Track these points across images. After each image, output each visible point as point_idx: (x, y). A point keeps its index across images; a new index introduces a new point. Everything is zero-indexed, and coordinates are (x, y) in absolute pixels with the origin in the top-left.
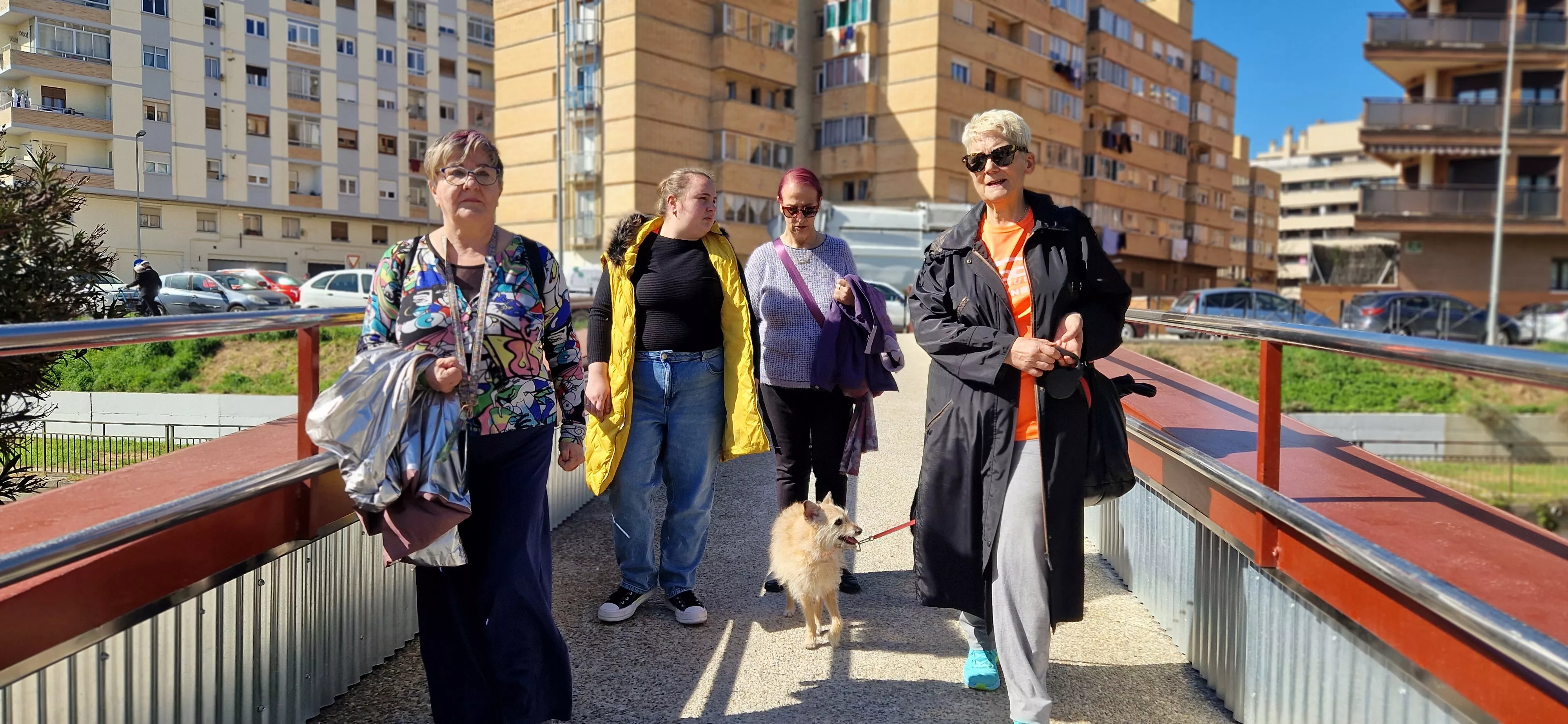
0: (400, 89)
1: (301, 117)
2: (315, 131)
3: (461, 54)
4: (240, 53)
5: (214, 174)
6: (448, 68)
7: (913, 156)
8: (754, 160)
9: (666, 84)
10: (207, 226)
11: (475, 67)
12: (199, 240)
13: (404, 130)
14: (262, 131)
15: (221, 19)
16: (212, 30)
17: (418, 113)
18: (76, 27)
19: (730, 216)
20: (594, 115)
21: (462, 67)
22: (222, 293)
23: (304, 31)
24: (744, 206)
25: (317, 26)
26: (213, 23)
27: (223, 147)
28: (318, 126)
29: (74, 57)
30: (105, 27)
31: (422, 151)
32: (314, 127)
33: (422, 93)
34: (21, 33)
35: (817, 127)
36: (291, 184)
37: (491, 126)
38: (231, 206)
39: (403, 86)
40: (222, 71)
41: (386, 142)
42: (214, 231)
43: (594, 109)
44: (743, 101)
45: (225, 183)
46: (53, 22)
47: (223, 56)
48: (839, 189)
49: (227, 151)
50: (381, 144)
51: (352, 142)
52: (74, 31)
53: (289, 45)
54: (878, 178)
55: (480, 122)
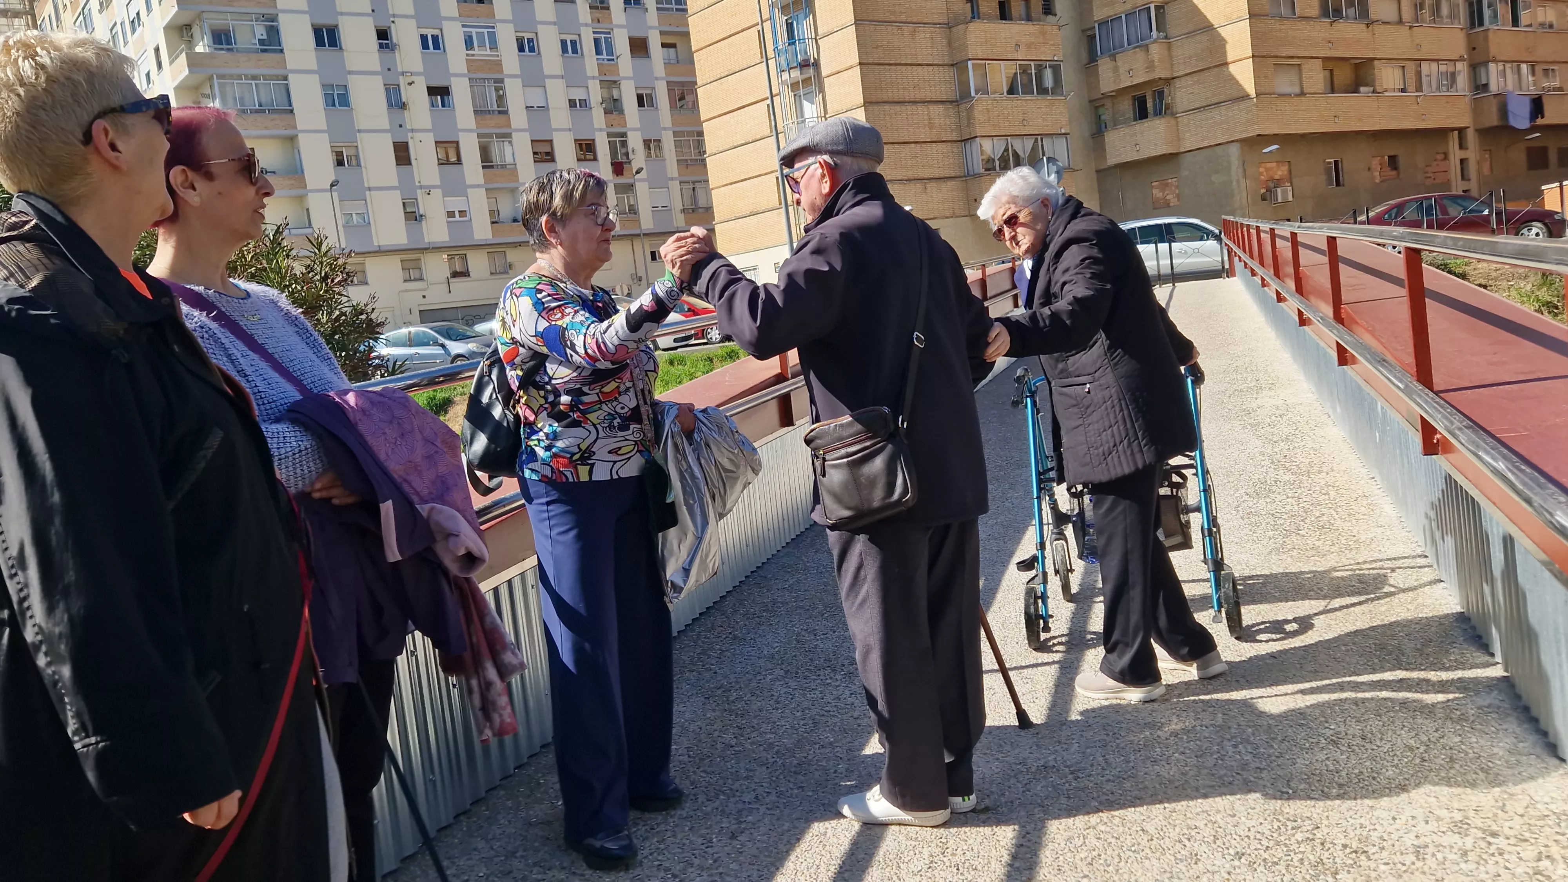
0: (591, 83)
1: (490, 136)
2: (508, 149)
3: (651, 28)
4: (418, 74)
5: (413, 217)
6: (639, 47)
7: (1218, 44)
8: (1011, 91)
9: (893, 18)
10: (414, 274)
11: (669, 40)
12: (407, 291)
13: (601, 130)
14: (453, 159)
15: (395, 40)
16: (387, 54)
17: (613, 107)
18: (254, 78)
19: (989, 166)
20: (811, 72)
21: (655, 42)
22: (443, 346)
23: (480, 35)
24: (1006, 150)
25: (493, 27)
26: (387, 46)
27: (417, 184)
28: (510, 142)
29: (257, 111)
30: (282, 72)
31: (624, 151)
32: (506, 144)
33: (615, 82)
34: (203, 95)
35: (1089, 33)
36: (491, 212)
37: (695, 106)
38: (433, 248)
39: (593, 78)
40: (404, 100)
41: (584, 146)
42: (421, 279)
43: (809, 65)
44: (990, 18)
45: (424, 223)
46: (232, 77)
47: (402, 81)
48: (1126, 106)
49: (421, 187)
50: (578, 150)
51: (547, 154)
52: (253, 82)
53: (467, 55)
54: (1178, 83)
55: (682, 102)
